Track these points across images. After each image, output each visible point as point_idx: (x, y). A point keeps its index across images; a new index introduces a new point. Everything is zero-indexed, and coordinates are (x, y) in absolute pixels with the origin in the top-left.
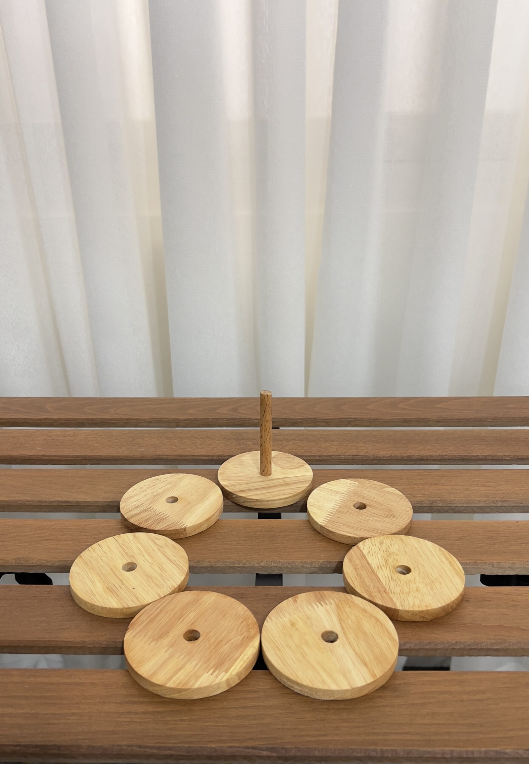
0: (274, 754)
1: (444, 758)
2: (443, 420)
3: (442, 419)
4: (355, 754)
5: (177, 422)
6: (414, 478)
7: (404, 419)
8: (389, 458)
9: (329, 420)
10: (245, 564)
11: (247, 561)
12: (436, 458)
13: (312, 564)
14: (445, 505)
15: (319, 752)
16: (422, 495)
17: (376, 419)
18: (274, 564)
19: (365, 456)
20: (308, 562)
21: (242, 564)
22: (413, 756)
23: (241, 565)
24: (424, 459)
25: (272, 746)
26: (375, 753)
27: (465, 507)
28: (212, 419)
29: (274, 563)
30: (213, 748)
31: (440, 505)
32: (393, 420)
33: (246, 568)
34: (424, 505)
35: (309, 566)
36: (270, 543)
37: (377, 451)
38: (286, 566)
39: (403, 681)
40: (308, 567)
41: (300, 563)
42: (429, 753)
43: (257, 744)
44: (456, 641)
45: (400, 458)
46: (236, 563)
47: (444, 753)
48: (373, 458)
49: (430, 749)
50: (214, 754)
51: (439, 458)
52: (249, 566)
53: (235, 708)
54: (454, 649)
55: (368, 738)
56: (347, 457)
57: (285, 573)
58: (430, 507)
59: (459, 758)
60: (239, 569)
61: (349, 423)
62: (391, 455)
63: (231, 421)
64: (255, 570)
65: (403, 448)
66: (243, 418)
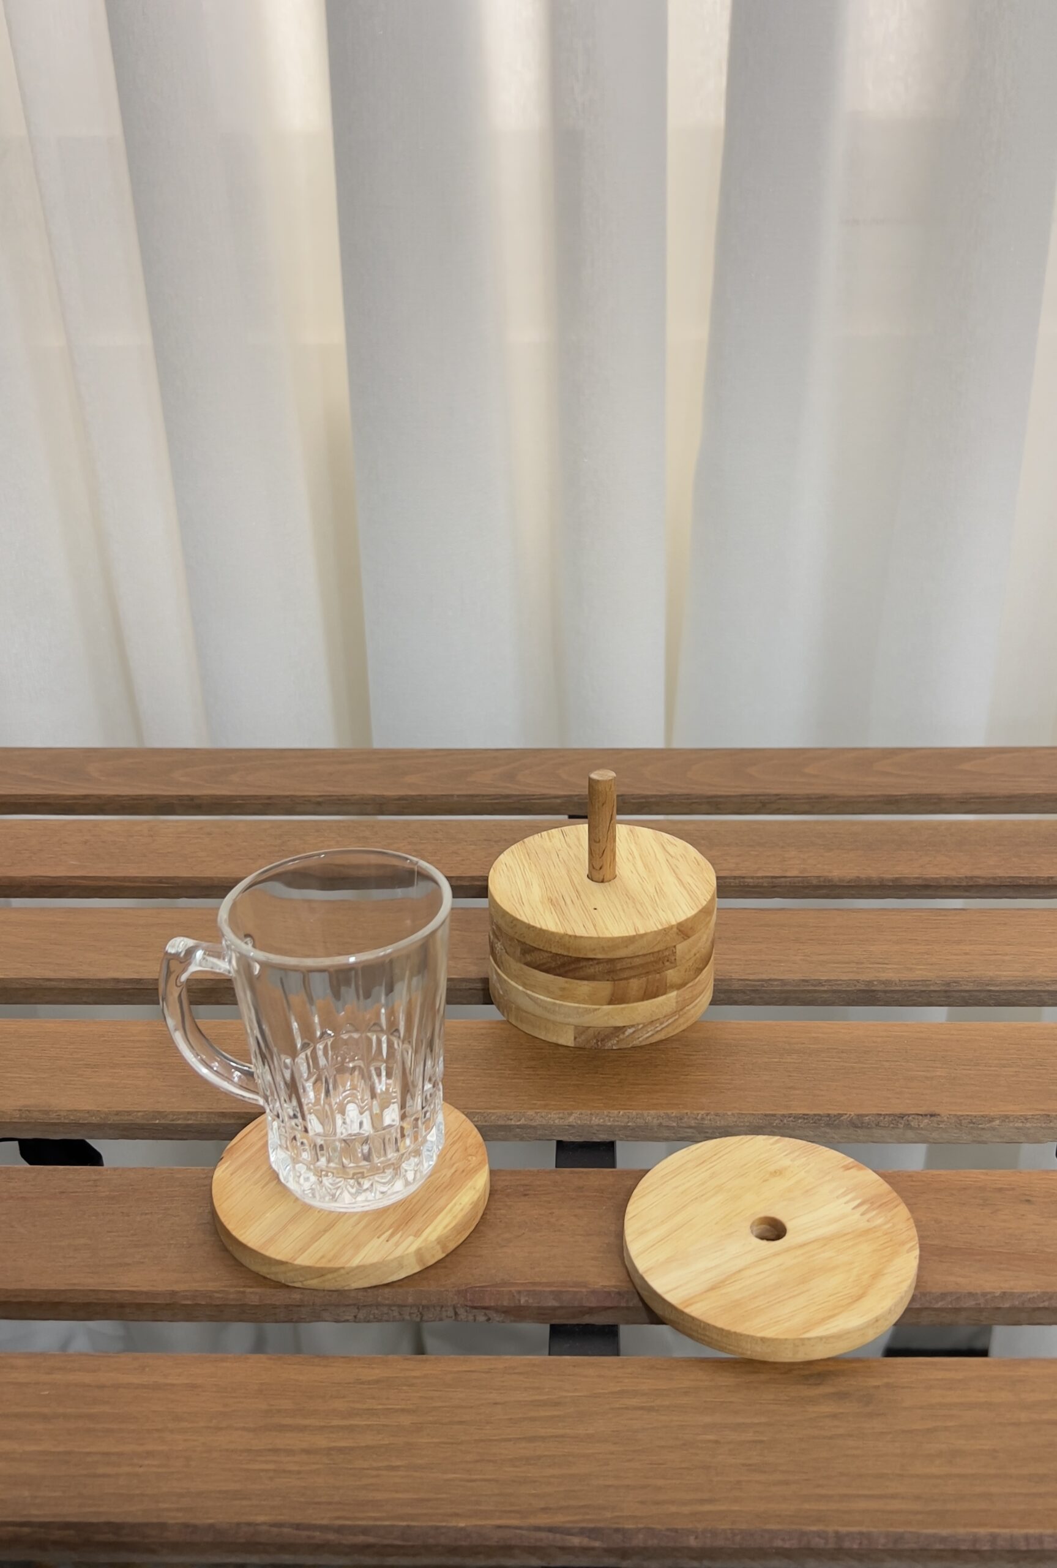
0: (597, 1544)
1: (977, 1552)
2: (974, 798)
3: (972, 796)
4: (778, 1543)
5: (381, 804)
6: (908, 928)
7: (885, 796)
8: (853, 884)
9: (719, 800)
10: (531, 1120)
11: (537, 1113)
12: (958, 882)
13: (681, 1119)
14: (979, 988)
15: (696, 1538)
16: (928, 967)
17: (825, 797)
18: (597, 1120)
19: (800, 879)
20: (674, 1114)
21: (525, 1121)
22: (906, 1546)
23: (522, 1122)
24: (931, 886)
25: (592, 1525)
26: (822, 1541)
27: (1022, 994)
28: (458, 796)
29: (596, 1118)
30: (462, 1529)
31: (968, 988)
32: (863, 799)
33: (535, 1127)
34: (932, 988)
35: (674, 1124)
36: (587, 1073)
37: (826, 867)
38: (623, 1124)
39: (886, 1380)
40: (673, 1127)
41: (654, 1118)
42: (944, 1540)
43: (559, 1519)
44: (1003, 1291)
45: (878, 884)
46: (512, 1117)
47: (976, 1539)
48: (818, 884)
49: (944, 1532)
50: (463, 1543)
51: (964, 884)
52: (541, 1125)
53: (509, 1440)
54: (999, 1308)
55: (807, 1506)
56: (760, 880)
57: (621, 1140)
58: (946, 991)
59: (1009, 1551)
60: (518, 1130)
61: (764, 804)
62: (858, 877)
63: (502, 801)
64: (554, 1134)
65: (886, 860)
66: (527, 793)
